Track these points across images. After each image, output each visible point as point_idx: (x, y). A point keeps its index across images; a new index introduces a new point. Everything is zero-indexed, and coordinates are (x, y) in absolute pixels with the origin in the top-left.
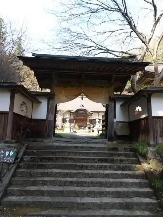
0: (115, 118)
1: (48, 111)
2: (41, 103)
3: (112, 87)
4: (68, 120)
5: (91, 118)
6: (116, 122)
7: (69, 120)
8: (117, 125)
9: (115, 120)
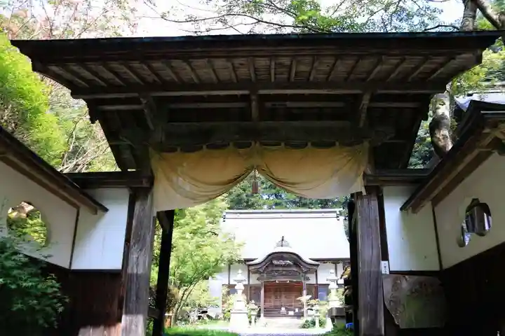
0: (385, 256)
1: (127, 241)
2: (106, 210)
3: (366, 144)
4: (240, 287)
5: (313, 281)
6: (391, 272)
7: (243, 288)
8: (396, 286)
9: (384, 267)
